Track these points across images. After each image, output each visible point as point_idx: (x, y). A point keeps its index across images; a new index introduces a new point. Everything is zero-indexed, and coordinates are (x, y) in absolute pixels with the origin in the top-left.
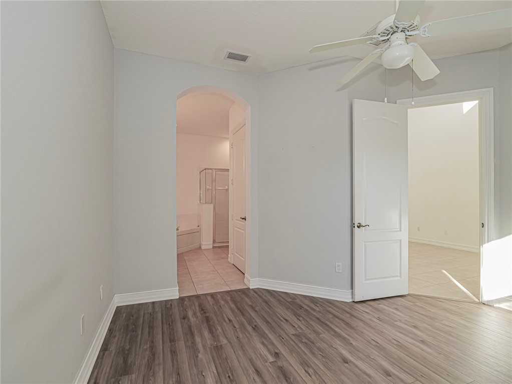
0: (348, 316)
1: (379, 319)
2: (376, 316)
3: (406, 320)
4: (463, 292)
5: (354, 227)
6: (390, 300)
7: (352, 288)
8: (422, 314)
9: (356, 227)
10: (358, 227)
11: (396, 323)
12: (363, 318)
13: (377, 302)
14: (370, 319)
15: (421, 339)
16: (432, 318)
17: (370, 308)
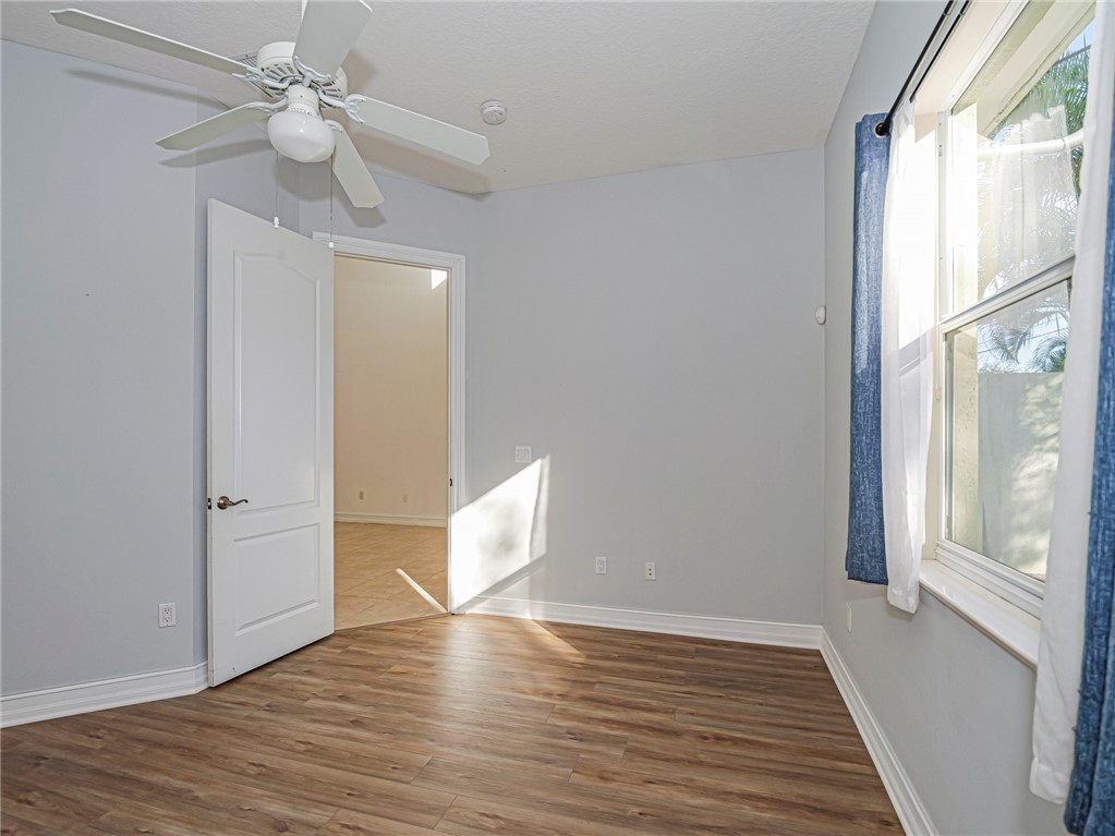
0: (192, 728)
1: (270, 709)
2: (263, 703)
3: (326, 690)
4: (427, 602)
5: (210, 507)
6: (298, 658)
7: (205, 655)
8: (357, 667)
9: (215, 506)
10: (221, 507)
11: (306, 704)
12: (231, 721)
13: (270, 670)
14: (249, 718)
15: (352, 719)
16: (373, 669)
17: (252, 690)
